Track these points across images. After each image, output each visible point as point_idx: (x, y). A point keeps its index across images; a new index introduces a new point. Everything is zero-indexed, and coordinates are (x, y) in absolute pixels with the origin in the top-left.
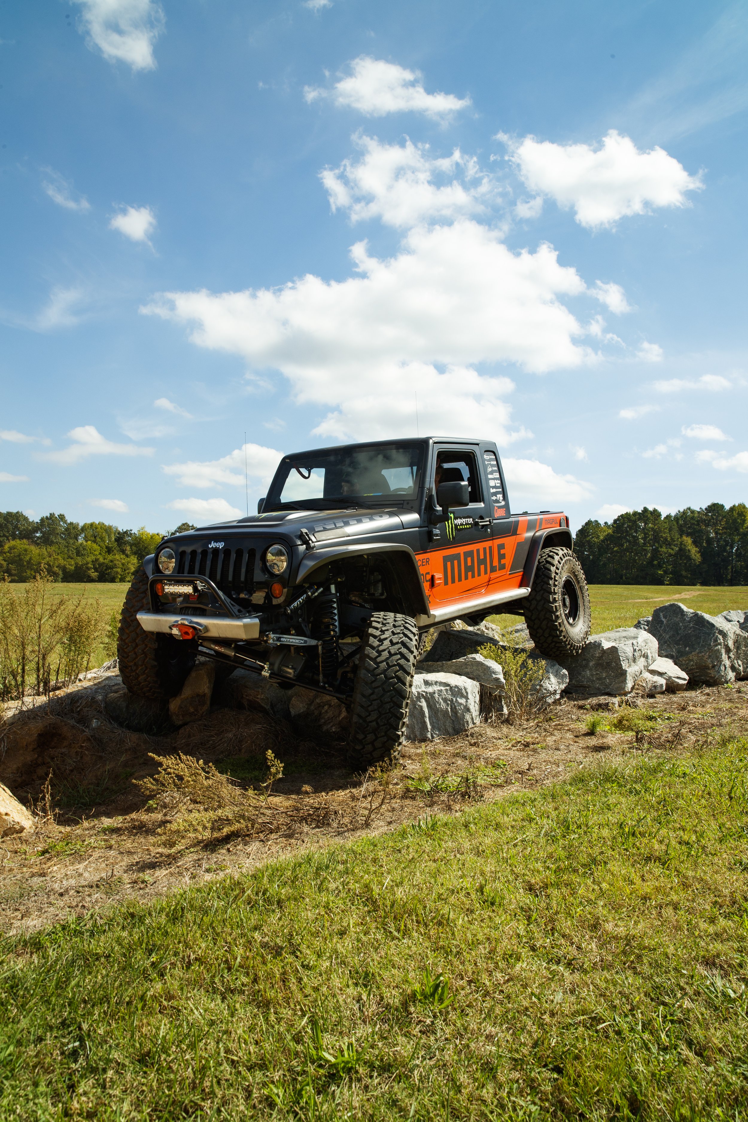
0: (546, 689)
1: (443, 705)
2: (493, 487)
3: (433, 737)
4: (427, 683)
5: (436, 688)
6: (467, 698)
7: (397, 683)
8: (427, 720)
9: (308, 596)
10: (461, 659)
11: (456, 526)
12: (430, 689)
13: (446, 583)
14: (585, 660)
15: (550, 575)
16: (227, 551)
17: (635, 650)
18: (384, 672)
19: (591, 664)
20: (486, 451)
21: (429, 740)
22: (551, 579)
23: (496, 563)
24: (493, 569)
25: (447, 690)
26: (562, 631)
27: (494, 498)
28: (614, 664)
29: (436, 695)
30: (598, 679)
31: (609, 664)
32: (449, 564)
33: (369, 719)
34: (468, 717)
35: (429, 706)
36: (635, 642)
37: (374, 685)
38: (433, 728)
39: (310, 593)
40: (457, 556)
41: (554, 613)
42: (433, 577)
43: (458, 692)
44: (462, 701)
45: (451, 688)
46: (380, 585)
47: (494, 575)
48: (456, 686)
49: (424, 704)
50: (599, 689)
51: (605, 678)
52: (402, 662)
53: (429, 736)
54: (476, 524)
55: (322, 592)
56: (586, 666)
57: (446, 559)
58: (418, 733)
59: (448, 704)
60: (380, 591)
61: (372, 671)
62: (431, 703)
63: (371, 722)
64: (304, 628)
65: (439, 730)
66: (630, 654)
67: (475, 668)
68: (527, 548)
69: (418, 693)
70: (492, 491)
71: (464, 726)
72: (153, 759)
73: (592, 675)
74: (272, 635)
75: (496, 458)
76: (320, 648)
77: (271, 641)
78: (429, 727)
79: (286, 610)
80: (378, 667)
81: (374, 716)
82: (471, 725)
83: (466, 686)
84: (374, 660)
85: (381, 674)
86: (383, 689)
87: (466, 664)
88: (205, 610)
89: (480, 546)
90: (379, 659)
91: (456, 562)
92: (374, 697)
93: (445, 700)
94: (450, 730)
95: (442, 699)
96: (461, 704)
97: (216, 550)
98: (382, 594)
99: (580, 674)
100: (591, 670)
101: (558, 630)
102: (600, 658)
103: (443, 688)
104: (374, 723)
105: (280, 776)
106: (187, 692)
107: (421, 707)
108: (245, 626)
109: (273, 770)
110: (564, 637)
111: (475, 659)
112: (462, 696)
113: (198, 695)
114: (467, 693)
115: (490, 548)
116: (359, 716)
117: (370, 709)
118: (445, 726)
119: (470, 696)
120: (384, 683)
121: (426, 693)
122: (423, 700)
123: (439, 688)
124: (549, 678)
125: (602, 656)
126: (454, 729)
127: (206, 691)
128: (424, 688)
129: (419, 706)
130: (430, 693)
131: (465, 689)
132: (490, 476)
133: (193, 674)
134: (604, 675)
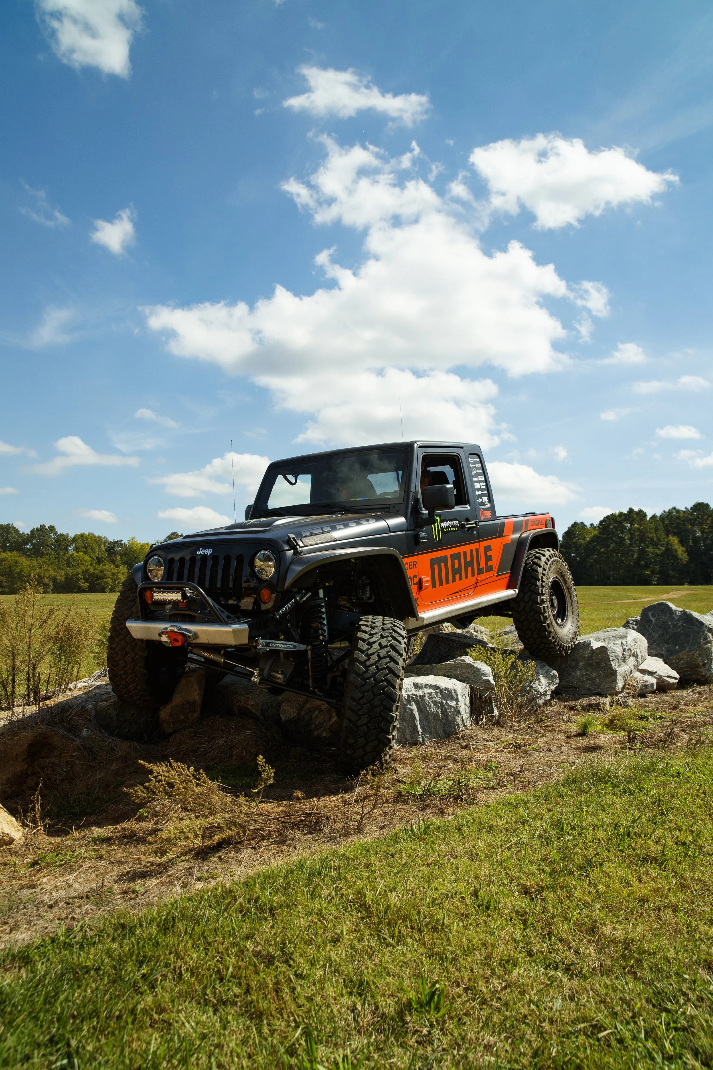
0: (536, 691)
1: (433, 708)
2: (479, 490)
3: (424, 740)
4: (416, 686)
5: (426, 691)
6: (457, 701)
7: (386, 687)
8: (418, 723)
9: (296, 602)
10: (451, 662)
11: (442, 528)
12: (420, 693)
13: (434, 586)
14: (574, 660)
15: (538, 576)
16: (215, 557)
17: (624, 650)
18: (374, 675)
19: (581, 664)
20: (470, 454)
21: (420, 743)
22: (539, 580)
23: (483, 565)
24: (480, 571)
25: (437, 693)
26: (551, 632)
27: (480, 500)
28: (603, 664)
29: (426, 698)
30: (588, 679)
31: (598, 664)
32: (436, 566)
33: (360, 723)
34: (458, 720)
35: (419, 709)
36: (624, 641)
37: (364, 689)
38: (424, 731)
39: (298, 598)
40: (444, 559)
41: (542, 614)
42: (420, 580)
43: (448, 694)
44: (453, 703)
45: (441, 690)
46: (368, 589)
47: (481, 577)
48: (446, 689)
49: (414, 707)
50: (589, 689)
51: (595, 678)
52: (392, 665)
53: (420, 739)
54: (462, 526)
55: (310, 597)
56: (576, 667)
57: (433, 562)
58: (409, 737)
59: (438, 707)
60: (368, 594)
61: (361, 675)
62: (422, 706)
63: (361, 726)
64: (293, 633)
65: (430, 733)
66: (620, 654)
67: (464, 670)
68: (513, 549)
69: (408, 696)
70: (478, 493)
71: (455, 729)
72: (144, 766)
73: (582, 676)
74: (261, 641)
75: (481, 461)
76: (309, 652)
77: (260, 647)
78: (420, 730)
79: (274, 615)
80: (368, 670)
81: (364, 720)
82: (462, 728)
83: (456, 688)
84: (363, 663)
85: (371, 677)
86: (373, 693)
87: (455, 666)
88: (194, 617)
89: (467, 548)
90: (368, 663)
91: (443, 565)
92: (364, 700)
93: (435, 703)
94: (441, 733)
95: (433, 702)
96: (452, 707)
97: (204, 557)
98: (370, 598)
99: (570, 674)
100: (580, 670)
101: (547, 631)
102: (590, 658)
103: (433, 691)
104: (365, 727)
105: (271, 781)
106: (177, 699)
107: (412, 710)
108: (234, 631)
109: (264, 775)
110: (553, 638)
111: (464, 661)
112: (452, 699)
113: (188, 702)
114: (457, 695)
115: (477, 550)
116: (350, 720)
117: (360, 713)
118: (436, 729)
119: (460, 698)
120: (374, 686)
121: (416, 696)
122: (413, 703)
123: (429, 691)
124: (539, 679)
125: (591, 657)
126: (445, 732)
127: (196, 698)
128: (413, 691)
129: (409, 709)
130: (420, 696)
131: (455, 691)
132: (475, 479)
133: (183, 681)
134: (594, 675)
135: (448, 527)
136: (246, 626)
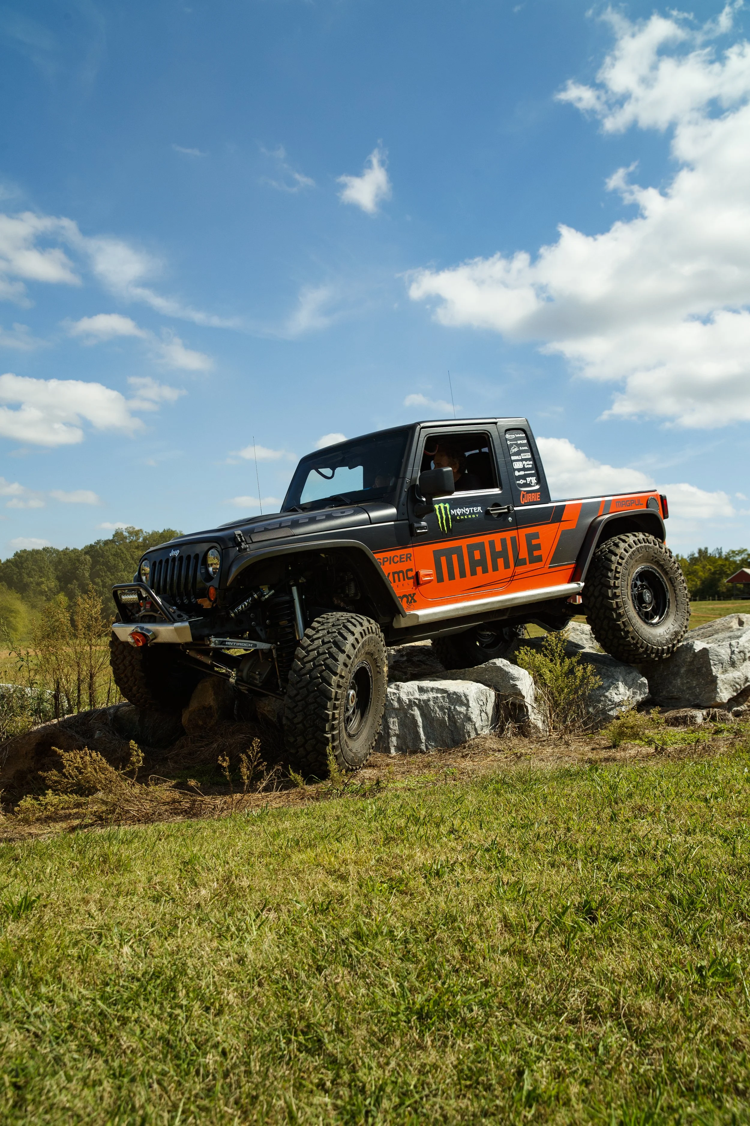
0: (610, 700)
1: (439, 714)
2: (519, 470)
3: (427, 748)
4: (421, 690)
5: (431, 695)
6: (468, 706)
8: (421, 731)
9: (254, 599)
10: (483, 666)
11: (454, 517)
12: (425, 697)
13: (440, 579)
14: (676, 666)
15: (610, 566)
16: (181, 558)
17: (733, 652)
18: (310, 671)
19: (683, 670)
20: (507, 430)
21: (422, 752)
22: (611, 570)
23: (524, 554)
24: (518, 562)
25: (443, 697)
26: (628, 632)
27: (522, 482)
28: (704, 669)
29: (431, 703)
30: (688, 688)
31: (699, 670)
32: (443, 559)
33: (296, 721)
34: (469, 727)
35: (422, 715)
36: (733, 642)
37: (299, 685)
38: (428, 739)
39: (255, 596)
40: (458, 551)
41: (615, 610)
42: (417, 574)
43: (457, 699)
44: (463, 709)
45: (449, 695)
46: (352, 585)
47: (520, 569)
48: (455, 693)
49: (417, 712)
50: (689, 700)
51: (695, 687)
52: (329, 661)
53: (423, 747)
54: (487, 513)
55: (273, 594)
56: (677, 674)
57: (437, 555)
58: (410, 744)
59: (445, 713)
60: (353, 591)
61: (298, 672)
62: (426, 711)
63: (298, 723)
64: (260, 632)
65: (435, 741)
66: (726, 657)
67: (494, 674)
68: (582, 535)
69: (410, 700)
70: (517, 474)
71: (464, 736)
73: (682, 684)
74: (213, 639)
75: (527, 438)
76: (274, 651)
77: (212, 645)
78: (423, 737)
79: (229, 614)
80: (305, 667)
81: (300, 718)
82: (473, 735)
83: (467, 692)
84: (301, 660)
85: (306, 674)
86: (308, 690)
87: (486, 670)
88: (155, 617)
89: (497, 537)
90: (306, 660)
91: (455, 557)
92: (299, 698)
93: (441, 708)
94: (449, 741)
95: (438, 707)
96: (460, 713)
98: (356, 594)
99: (671, 683)
100: (682, 678)
101: (623, 630)
102: (692, 663)
103: (439, 695)
104: (300, 725)
105: (141, 764)
106: (194, 705)
107: (413, 716)
108: (177, 629)
109: (134, 759)
110: (633, 638)
111: (495, 663)
112: (462, 704)
113: (204, 708)
114: (468, 700)
115: (513, 540)
116: (287, 718)
117: (295, 710)
118: (442, 737)
119: (472, 703)
120: (310, 682)
121: (419, 700)
122: (416, 708)
123: (435, 695)
124: (617, 687)
125: (693, 661)
126: (453, 740)
127: (212, 703)
128: (417, 695)
129: (411, 714)
130: (424, 701)
131: (466, 696)
132: (513, 458)
133: (199, 687)
134: (694, 683)
135: (463, 514)
136: (187, 624)
